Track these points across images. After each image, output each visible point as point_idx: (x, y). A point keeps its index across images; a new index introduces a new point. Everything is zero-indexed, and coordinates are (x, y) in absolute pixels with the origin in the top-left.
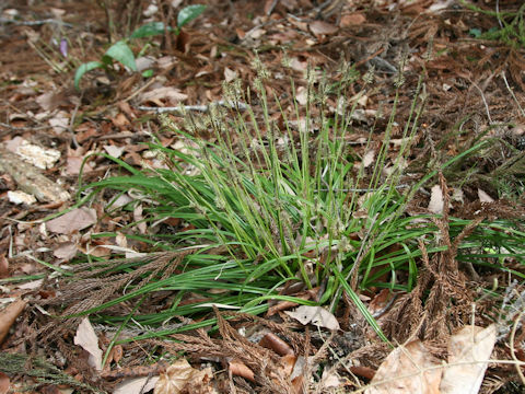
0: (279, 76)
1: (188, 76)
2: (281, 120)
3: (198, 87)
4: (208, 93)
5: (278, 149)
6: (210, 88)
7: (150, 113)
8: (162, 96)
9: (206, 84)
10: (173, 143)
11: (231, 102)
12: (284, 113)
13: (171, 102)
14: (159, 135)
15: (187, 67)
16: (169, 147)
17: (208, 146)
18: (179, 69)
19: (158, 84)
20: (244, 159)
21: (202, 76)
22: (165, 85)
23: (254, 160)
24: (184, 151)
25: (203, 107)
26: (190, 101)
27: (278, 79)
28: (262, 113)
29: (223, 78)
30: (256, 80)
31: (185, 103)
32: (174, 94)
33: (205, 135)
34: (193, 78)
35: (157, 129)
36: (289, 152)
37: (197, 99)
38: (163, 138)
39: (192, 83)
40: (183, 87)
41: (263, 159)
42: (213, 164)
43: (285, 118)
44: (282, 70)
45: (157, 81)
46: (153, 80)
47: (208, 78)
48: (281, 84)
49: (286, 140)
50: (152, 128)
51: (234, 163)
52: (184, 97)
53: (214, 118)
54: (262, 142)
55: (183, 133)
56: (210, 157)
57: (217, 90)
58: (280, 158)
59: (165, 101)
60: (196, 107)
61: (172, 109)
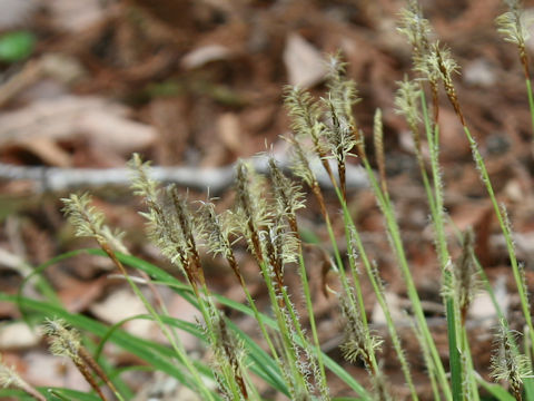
0: (480, 73)
1: (157, 63)
2: (485, 228)
3: (190, 102)
4: (228, 128)
5: (471, 335)
6: (236, 108)
7: (18, 188)
8: (63, 129)
9: (222, 93)
10: (102, 298)
11: (316, 164)
12: (499, 206)
13: (98, 151)
14: (52, 269)
15: (156, 30)
16: (87, 313)
17: (228, 311)
18: (125, 35)
19: (50, 87)
20: (360, 365)
21: (210, 65)
22: (75, 89)
23: (392, 368)
24: (140, 329)
25: (210, 176)
26: (163, 153)
27: (478, 87)
28: (423, 205)
29: (280, 73)
30: (406, 86)
31: (148, 155)
32: (108, 123)
33: (214, 273)
34: (175, 71)
35: (43, 246)
36: (511, 343)
37: (187, 146)
38: (65, 281)
39: (171, 87)
40: (137, 102)
41: (419, 368)
42: (250, 382)
43: (502, 221)
44: (490, 52)
45: (45, 77)
46: (29, 73)
47: (229, 71)
48: (486, 101)
49: (503, 300)
50: (27, 241)
51: (321, 379)
52: (141, 135)
53: (258, 220)
54: (418, 306)
55: (143, 266)
56: (241, 355)
57: (258, 117)
58: (483, 366)
59: (77, 148)
60: (184, 174)
61: (97, 177)
